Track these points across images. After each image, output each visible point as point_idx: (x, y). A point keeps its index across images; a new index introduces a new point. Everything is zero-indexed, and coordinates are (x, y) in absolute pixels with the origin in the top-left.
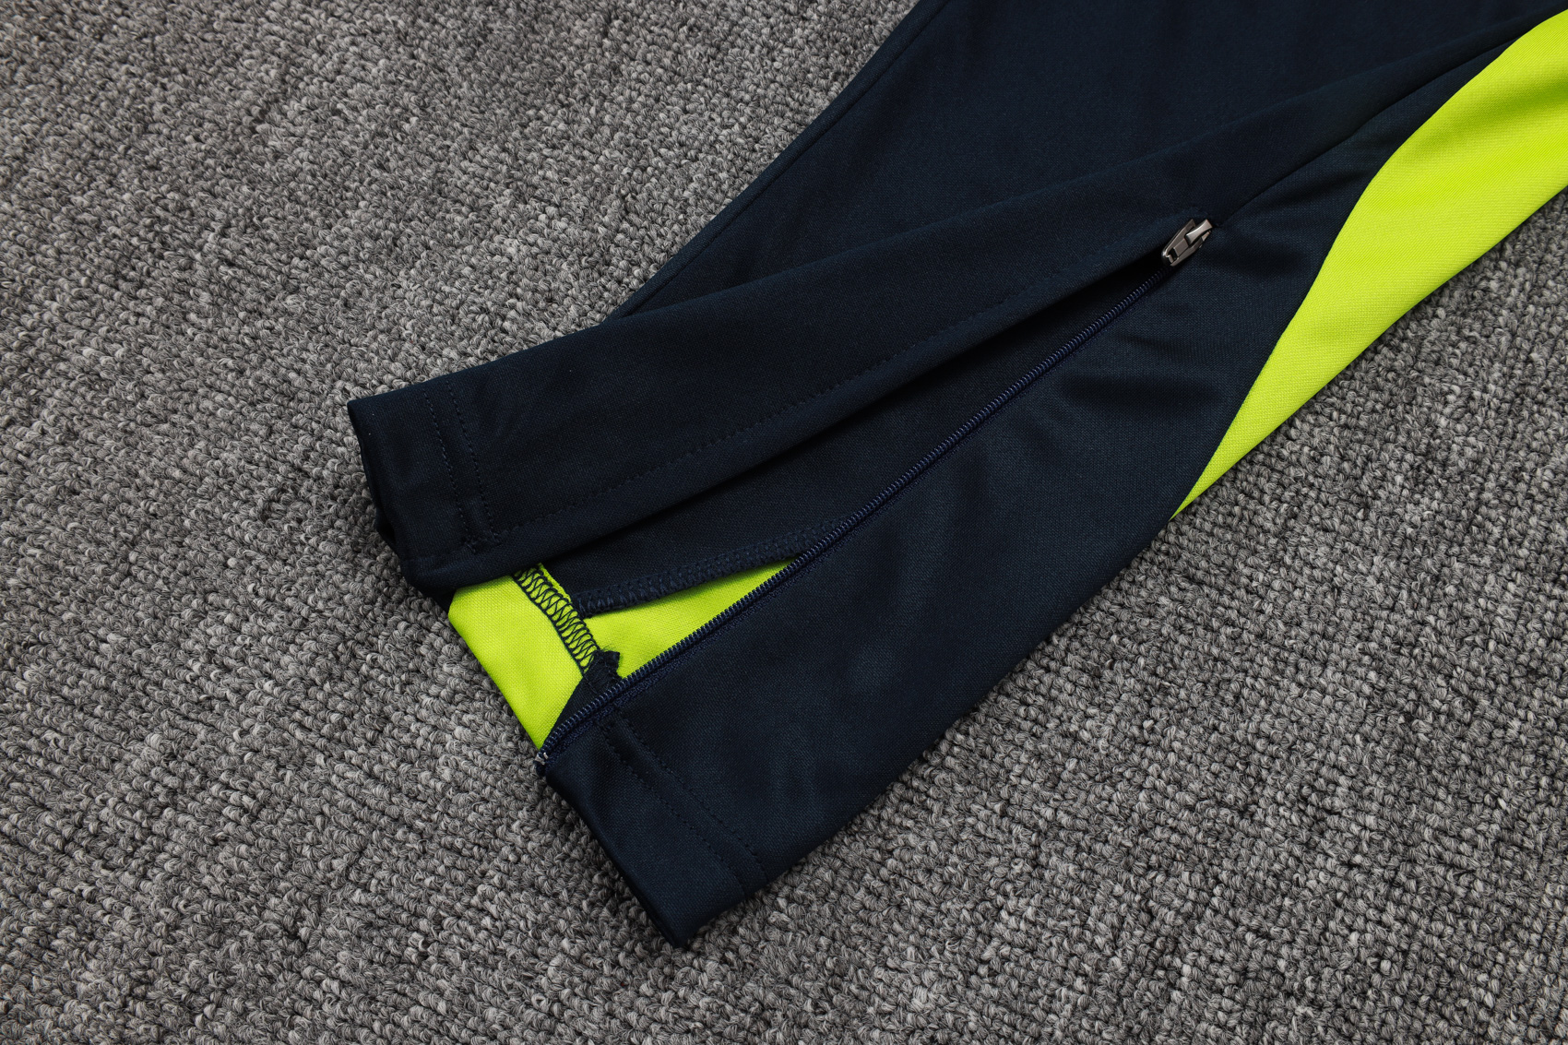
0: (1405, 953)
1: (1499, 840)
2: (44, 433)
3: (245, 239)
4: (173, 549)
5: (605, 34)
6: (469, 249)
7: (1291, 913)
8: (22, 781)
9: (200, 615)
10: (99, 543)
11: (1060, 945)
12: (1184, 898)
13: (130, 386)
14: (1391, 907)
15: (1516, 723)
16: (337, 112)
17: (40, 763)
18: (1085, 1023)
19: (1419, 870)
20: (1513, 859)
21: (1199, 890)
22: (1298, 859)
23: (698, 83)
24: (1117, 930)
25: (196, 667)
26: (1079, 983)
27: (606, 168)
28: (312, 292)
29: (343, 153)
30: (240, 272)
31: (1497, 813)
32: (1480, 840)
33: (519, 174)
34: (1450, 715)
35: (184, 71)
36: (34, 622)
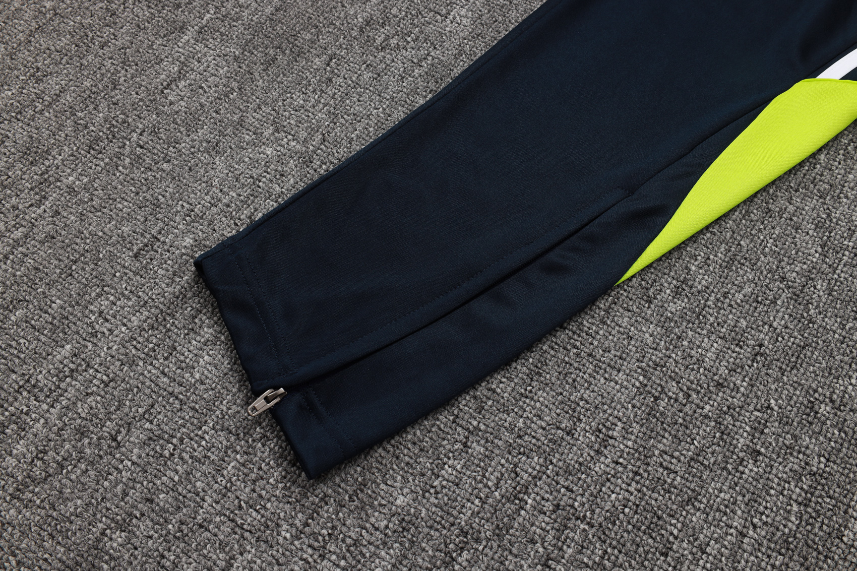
0: (638, 506)
1: (692, 459)
2: (45, 211)
3: (150, 138)
4: (92, 266)
5: (328, 65)
6: (250, 150)
7: (585, 482)
8: (6, 359)
9: (99, 295)
10: (60, 260)
11: (471, 483)
12: (534, 469)
13: (87, 195)
14: (634, 484)
15: (708, 407)
16: (201, 88)
17: (16, 352)
18: (477, 520)
19: (650, 469)
20: (697, 469)
21: (541, 466)
22: (592, 458)
23: (367, 89)
24: (499, 480)
25: (93, 318)
26: (477, 502)
27: (317, 121)
28: (176, 162)
29: (201, 105)
30: (145, 151)
31: (692, 447)
32: (682, 458)
33: (278, 121)
34: (676, 400)
35: (137, 65)
36: (24, 291)
